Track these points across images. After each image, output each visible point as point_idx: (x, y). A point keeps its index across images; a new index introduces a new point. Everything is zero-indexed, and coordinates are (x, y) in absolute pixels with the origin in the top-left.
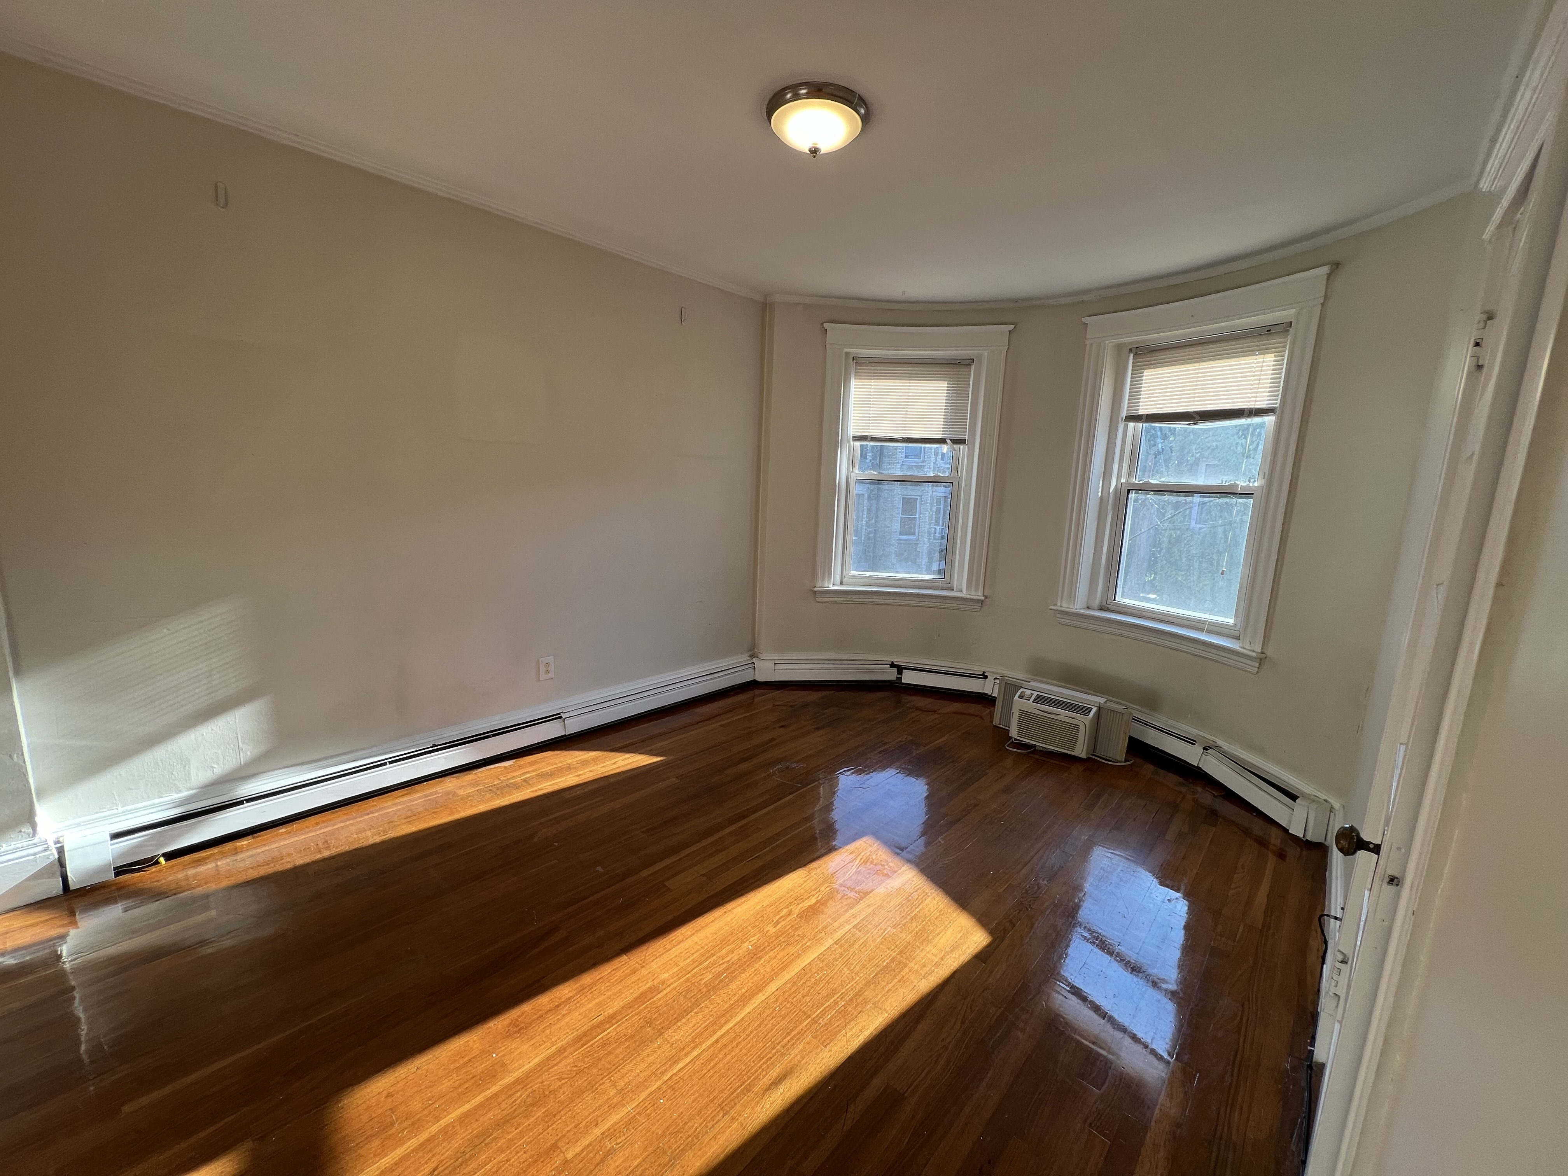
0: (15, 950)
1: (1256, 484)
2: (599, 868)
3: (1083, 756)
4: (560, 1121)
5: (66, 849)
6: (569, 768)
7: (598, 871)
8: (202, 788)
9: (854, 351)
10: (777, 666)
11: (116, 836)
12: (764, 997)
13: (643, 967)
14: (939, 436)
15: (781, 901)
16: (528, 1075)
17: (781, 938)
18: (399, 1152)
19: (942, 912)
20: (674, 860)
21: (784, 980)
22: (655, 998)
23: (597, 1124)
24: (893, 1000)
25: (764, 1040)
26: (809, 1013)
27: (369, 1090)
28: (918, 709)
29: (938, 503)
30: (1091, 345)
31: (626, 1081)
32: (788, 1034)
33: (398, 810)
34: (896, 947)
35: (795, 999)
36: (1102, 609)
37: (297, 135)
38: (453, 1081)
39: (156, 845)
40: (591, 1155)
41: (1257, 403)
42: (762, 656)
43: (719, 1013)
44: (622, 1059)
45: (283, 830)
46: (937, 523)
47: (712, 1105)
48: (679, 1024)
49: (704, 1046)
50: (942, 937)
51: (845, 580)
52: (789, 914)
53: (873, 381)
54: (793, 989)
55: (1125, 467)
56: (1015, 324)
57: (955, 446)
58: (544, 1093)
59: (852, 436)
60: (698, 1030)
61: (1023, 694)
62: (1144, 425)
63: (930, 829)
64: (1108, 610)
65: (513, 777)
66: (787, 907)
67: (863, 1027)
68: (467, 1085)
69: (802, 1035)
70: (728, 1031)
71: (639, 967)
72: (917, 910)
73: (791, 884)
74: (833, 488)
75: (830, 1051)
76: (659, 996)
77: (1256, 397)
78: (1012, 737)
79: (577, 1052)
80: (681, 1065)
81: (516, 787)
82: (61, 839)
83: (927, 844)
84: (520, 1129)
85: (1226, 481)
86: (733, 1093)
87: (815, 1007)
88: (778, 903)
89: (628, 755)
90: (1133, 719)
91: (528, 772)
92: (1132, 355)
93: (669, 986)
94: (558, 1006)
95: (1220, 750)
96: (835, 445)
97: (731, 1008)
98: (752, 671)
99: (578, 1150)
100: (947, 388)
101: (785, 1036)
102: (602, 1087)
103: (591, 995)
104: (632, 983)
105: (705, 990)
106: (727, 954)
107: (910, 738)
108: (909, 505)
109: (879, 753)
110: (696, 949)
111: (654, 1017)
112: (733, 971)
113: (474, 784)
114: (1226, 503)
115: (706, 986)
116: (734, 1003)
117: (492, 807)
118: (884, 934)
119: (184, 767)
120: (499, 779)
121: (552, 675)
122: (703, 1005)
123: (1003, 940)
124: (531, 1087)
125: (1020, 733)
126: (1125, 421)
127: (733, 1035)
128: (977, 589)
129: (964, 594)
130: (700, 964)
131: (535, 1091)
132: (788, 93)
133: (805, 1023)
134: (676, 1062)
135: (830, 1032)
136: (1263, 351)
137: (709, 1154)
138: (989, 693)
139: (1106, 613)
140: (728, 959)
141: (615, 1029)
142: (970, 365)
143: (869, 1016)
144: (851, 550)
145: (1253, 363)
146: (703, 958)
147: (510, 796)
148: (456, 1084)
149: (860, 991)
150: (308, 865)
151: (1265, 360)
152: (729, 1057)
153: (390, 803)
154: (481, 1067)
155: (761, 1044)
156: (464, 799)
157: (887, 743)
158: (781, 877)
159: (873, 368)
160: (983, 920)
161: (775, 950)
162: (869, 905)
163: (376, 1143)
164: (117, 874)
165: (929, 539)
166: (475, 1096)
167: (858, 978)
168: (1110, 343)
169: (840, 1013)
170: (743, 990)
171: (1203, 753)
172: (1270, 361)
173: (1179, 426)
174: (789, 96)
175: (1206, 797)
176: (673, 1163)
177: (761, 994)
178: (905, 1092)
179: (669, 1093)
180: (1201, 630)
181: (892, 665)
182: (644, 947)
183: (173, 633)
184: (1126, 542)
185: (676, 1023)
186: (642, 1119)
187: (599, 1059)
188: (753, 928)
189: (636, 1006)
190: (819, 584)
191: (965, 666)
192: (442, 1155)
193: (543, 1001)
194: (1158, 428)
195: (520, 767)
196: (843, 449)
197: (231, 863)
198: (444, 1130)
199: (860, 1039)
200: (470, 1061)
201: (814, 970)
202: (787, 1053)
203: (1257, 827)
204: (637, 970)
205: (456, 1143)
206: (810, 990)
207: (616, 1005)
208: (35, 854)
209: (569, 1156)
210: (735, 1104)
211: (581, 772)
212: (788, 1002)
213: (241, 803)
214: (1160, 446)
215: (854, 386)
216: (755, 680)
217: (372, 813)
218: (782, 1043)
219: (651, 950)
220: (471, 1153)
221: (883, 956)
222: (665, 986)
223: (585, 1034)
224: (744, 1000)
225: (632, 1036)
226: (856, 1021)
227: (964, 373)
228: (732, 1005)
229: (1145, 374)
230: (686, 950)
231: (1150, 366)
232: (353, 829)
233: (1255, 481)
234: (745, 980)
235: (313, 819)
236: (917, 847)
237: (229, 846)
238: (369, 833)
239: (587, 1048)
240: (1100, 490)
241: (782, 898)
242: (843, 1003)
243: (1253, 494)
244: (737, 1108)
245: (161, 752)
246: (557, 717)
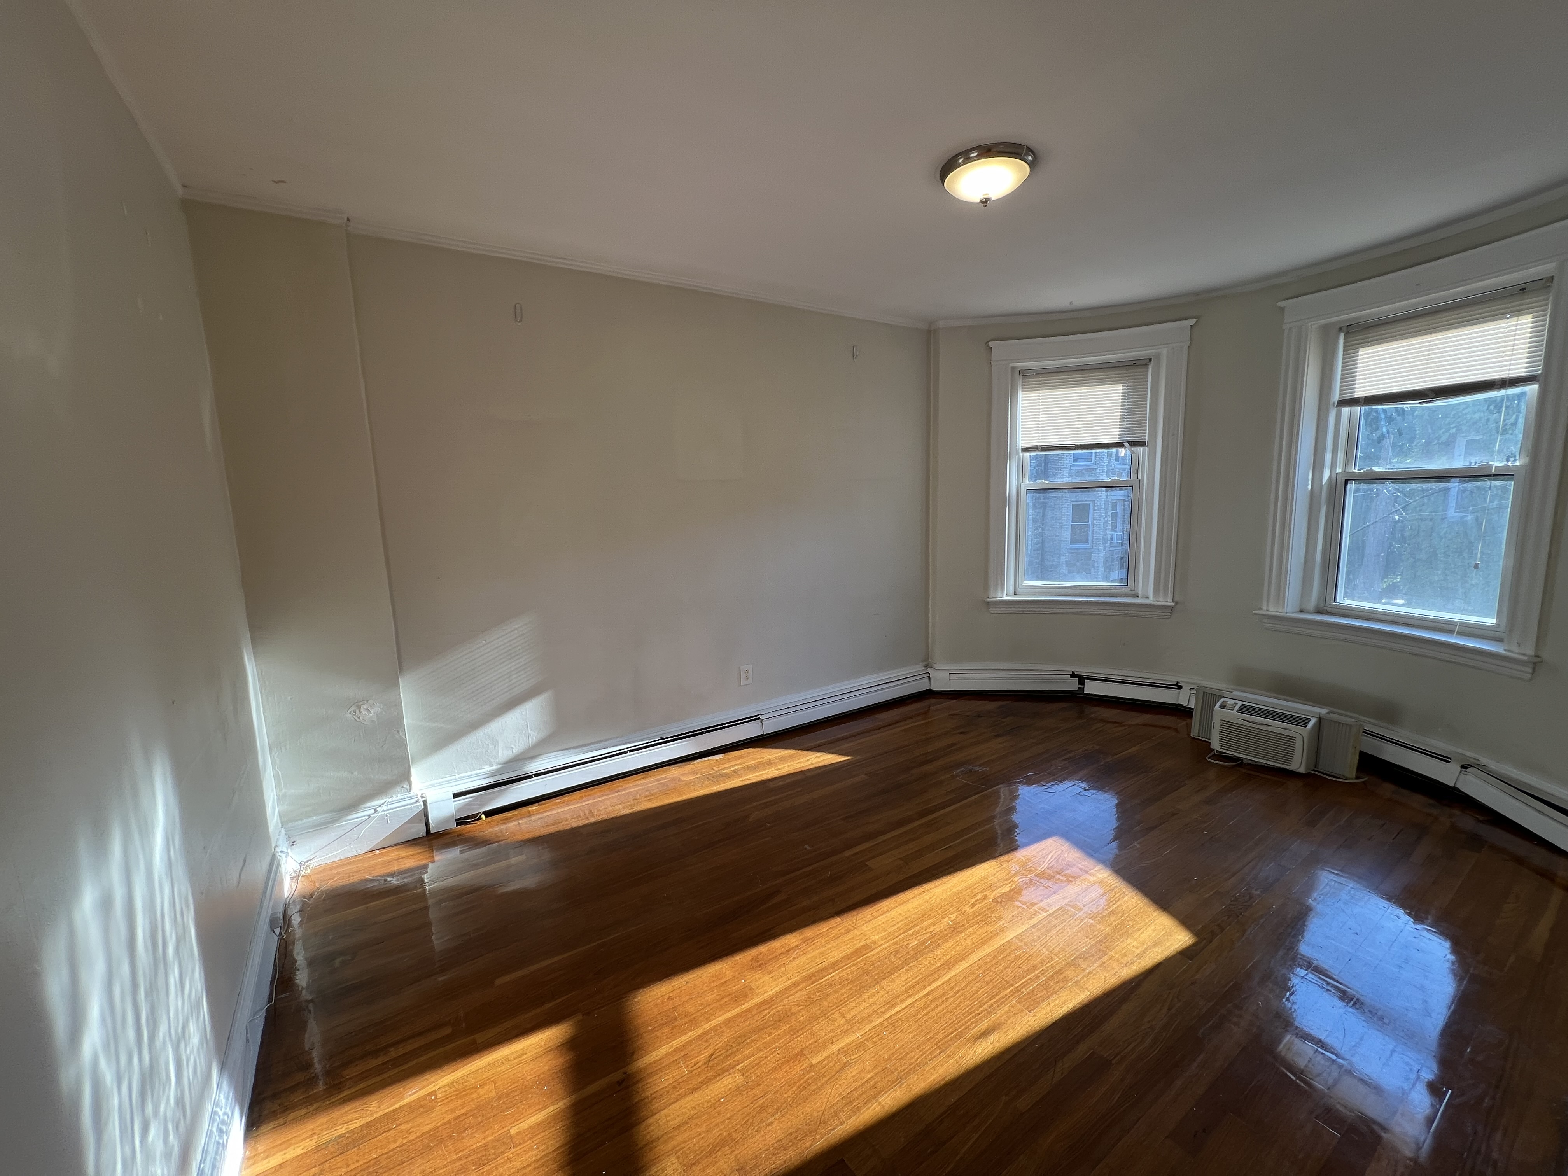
0: (401, 873)
1: (1517, 463)
2: (806, 846)
3: (1302, 770)
4: (802, 1036)
5: (428, 802)
6: (770, 763)
7: (806, 849)
8: (505, 763)
9: (1020, 365)
10: (952, 676)
11: (456, 795)
12: (967, 965)
13: (855, 928)
14: (1116, 440)
15: (975, 887)
16: (772, 998)
17: (979, 918)
18: (684, 1039)
19: (1142, 911)
20: (873, 844)
21: (985, 953)
22: (869, 955)
23: (832, 1043)
24: (1095, 981)
25: (971, 999)
26: (1012, 982)
27: (652, 993)
28: (1102, 720)
29: (1114, 507)
30: (1290, 329)
31: (853, 1014)
32: (994, 997)
33: (639, 790)
34: (1095, 936)
35: (997, 969)
36: (1318, 612)
37: (565, 259)
38: (715, 995)
39: (479, 805)
40: (831, 1064)
41: (1511, 372)
42: (937, 667)
43: (927, 972)
44: (847, 997)
45: (559, 801)
46: (1114, 528)
47: (929, 1043)
48: (893, 976)
49: (917, 997)
50: (1143, 932)
51: (1018, 590)
52: (985, 898)
53: (1041, 392)
54: (994, 962)
55: (1341, 456)
56: (1198, 318)
57: (1135, 449)
58: (786, 1014)
59: (1021, 448)
60: (910, 984)
61: (1225, 704)
62: (1363, 408)
63: (1122, 834)
64: (1327, 613)
65: (724, 769)
66: (982, 892)
67: (1067, 1000)
68: (726, 999)
69: (1006, 999)
70: (937, 987)
71: (852, 928)
72: (1115, 906)
73: (983, 873)
74: (1003, 500)
75: (1035, 1016)
76: (872, 953)
77: (1510, 365)
78: (1213, 750)
79: (809, 987)
80: (898, 1009)
81: (728, 776)
82: (424, 795)
83: (1121, 847)
84: (772, 1037)
85: (1476, 463)
86: (946, 1037)
87: (1017, 978)
88: (973, 888)
89: (819, 754)
90: (1364, 732)
91: (736, 765)
92: (1342, 335)
93: (880, 946)
94: (788, 951)
95: (1485, 769)
96: (1004, 458)
97: (938, 970)
98: (927, 680)
99: (820, 1059)
100: (1121, 391)
101: (991, 998)
102: (833, 1016)
103: (814, 946)
104: (848, 940)
105: (912, 953)
106: (930, 926)
107: (1097, 747)
108: (1081, 511)
109: (1065, 760)
110: (900, 919)
111: (870, 969)
112: (936, 940)
113: (694, 773)
114: (1478, 488)
115: (913, 949)
116: (940, 966)
117: (712, 792)
118: (1081, 924)
119: (495, 746)
120: (713, 770)
121: (750, 680)
122: (912, 964)
123: (1211, 942)
124: (776, 1008)
125: (1222, 745)
126: (1337, 406)
127: (941, 991)
128: (1165, 595)
129: (1151, 601)
130: (906, 932)
131: (779, 1011)
132: (960, 158)
133: (1008, 991)
134: (894, 1006)
135: (1033, 1000)
136: (1517, 312)
137: (930, 1080)
138: (1185, 704)
139: (1327, 616)
140: (931, 930)
141: (838, 974)
142: (1146, 365)
143: (1071, 992)
144: (1023, 560)
145: (1503, 327)
146: (908, 927)
147: (725, 783)
148: (718, 997)
149: (1060, 970)
150: (581, 827)
151: (1519, 322)
152: (940, 1008)
153: (631, 785)
154: (734, 988)
155: (968, 1002)
156: (688, 784)
157: (1072, 751)
158: (974, 865)
159: (1040, 379)
160: (1186, 921)
161: (974, 927)
162: (1064, 898)
163: (666, 1030)
164: (458, 824)
165: (1105, 547)
166: (734, 1008)
167: (1057, 959)
168: (1314, 324)
169: (1042, 986)
170: (948, 957)
171: (1461, 772)
172: (1528, 323)
173: (1407, 406)
174: (961, 161)
175: (1467, 822)
176: (900, 1081)
177: (964, 962)
178: (1113, 1059)
179: (890, 1029)
180: (1450, 632)
181: (1073, 675)
182: (855, 913)
183: (488, 643)
184: (1346, 538)
185: (890, 976)
186: (869, 1044)
187: (828, 995)
188: (951, 907)
189: (854, 959)
190: (992, 595)
191: (1157, 676)
192: (716, 1045)
193: (776, 945)
194: (1381, 411)
195: (729, 760)
196: (1011, 461)
197: (528, 823)
198: (715, 1029)
199: (1063, 1009)
200: (725, 982)
201: (1013, 948)
202: (994, 1012)
203: (1538, 857)
204: (851, 930)
205: (725, 1039)
206: (1010, 964)
207: (835, 955)
208: (411, 804)
209: (814, 1062)
210: (950, 1045)
211: (780, 767)
212: (991, 971)
213: (530, 777)
214: (1385, 430)
215: (1021, 399)
216: (930, 690)
217: (619, 791)
218: (988, 1003)
219: (860, 916)
220: (737, 1047)
221: (1082, 943)
222: (876, 946)
223: (813, 975)
224: (949, 965)
225: (852, 982)
226: (1058, 994)
227: (1142, 377)
228: (939, 967)
229: (1360, 353)
230: (891, 919)
231: (1366, 343)
232: (608, 803)
233: (1515, 460)
234: (947, 949)
235: (577, 794)
236: (1111, 849)
237: (523, 810)
238: (620, 807)
239: (816, 985)
240: (1310, 482)
241: (976, 884)
242: (1044, 978)
243: (1513, 475)
244: (952, 1049)
245: (480, 734)
246: (756, 718)
